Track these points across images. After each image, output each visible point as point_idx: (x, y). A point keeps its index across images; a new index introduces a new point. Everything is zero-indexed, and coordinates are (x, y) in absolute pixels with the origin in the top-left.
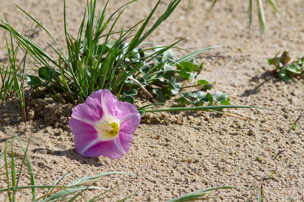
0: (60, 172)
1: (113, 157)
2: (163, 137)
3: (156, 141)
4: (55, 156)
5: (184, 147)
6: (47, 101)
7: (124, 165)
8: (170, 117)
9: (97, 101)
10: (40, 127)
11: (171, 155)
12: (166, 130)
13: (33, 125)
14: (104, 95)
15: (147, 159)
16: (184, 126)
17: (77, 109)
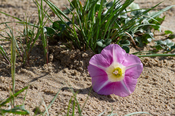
0: (87, 107)
1: (121, 95)
2: (150, 77)
3: (146, 81)
4: (80, 94)
5: (168, 86)
6: (62, 47)
7: (130, 101)
8: (151, 60)
9: (110, 53)
10: (59, 68)
11: (161, 93)
12: (151, 72)
13: (53, 66)
14: (115, 48)
15: (144, 96)
16: (163, 68)
17: (94, 58)
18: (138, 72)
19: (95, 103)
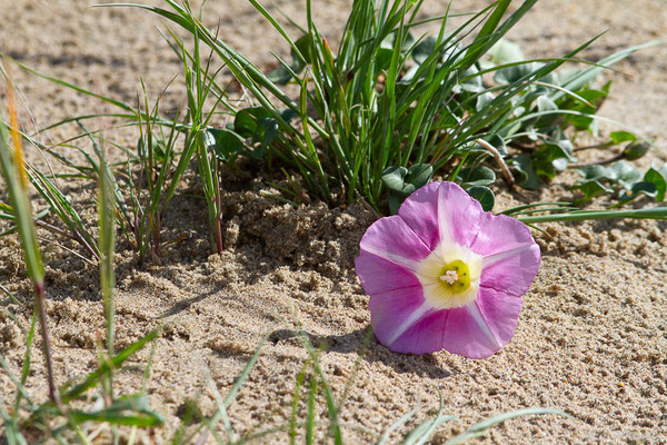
0: (356, 397)
1: (471, 353)
2: (566, 291)
3: (552, 302)
4: (332, 353)
5: (627, 318)
6: (267, 197)
7: (499, 372)
8: (567, 233)
9: (428, 211)
10: (259, 268)
11: (603, 342)
12: (569, 271)
13: (240, 260)
14: (446, 196)
15: (548, 354)
16: (608, 257)
17: (376, 230)
18: (525, 274)
19: (383, 380)
